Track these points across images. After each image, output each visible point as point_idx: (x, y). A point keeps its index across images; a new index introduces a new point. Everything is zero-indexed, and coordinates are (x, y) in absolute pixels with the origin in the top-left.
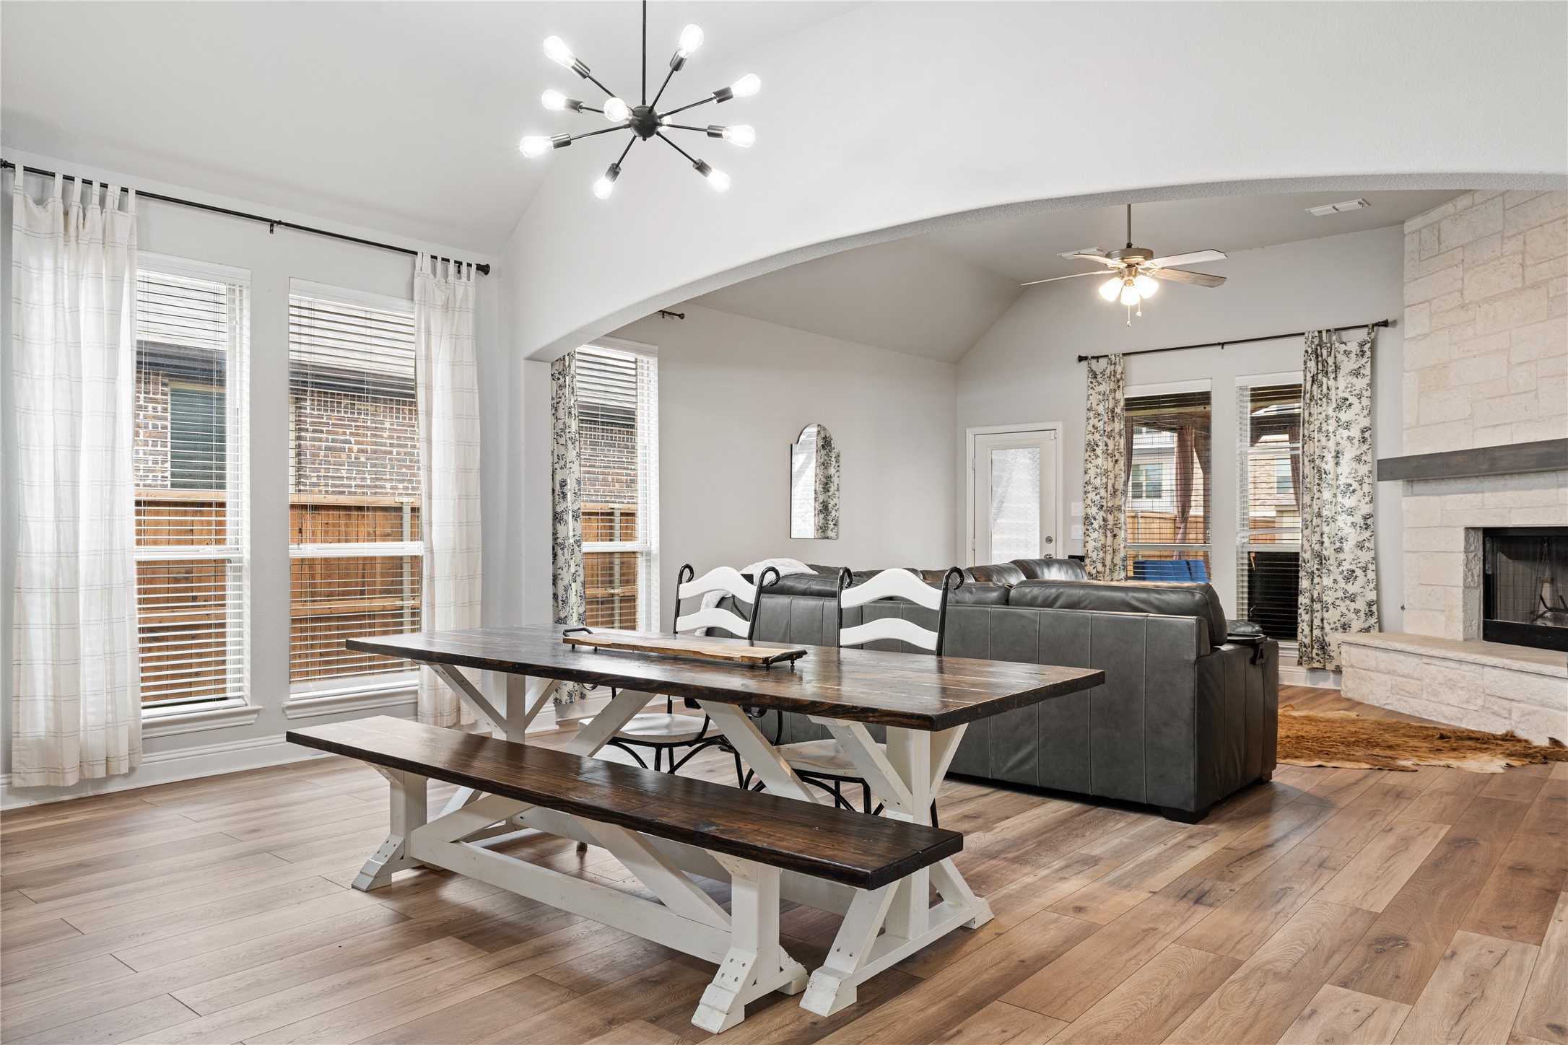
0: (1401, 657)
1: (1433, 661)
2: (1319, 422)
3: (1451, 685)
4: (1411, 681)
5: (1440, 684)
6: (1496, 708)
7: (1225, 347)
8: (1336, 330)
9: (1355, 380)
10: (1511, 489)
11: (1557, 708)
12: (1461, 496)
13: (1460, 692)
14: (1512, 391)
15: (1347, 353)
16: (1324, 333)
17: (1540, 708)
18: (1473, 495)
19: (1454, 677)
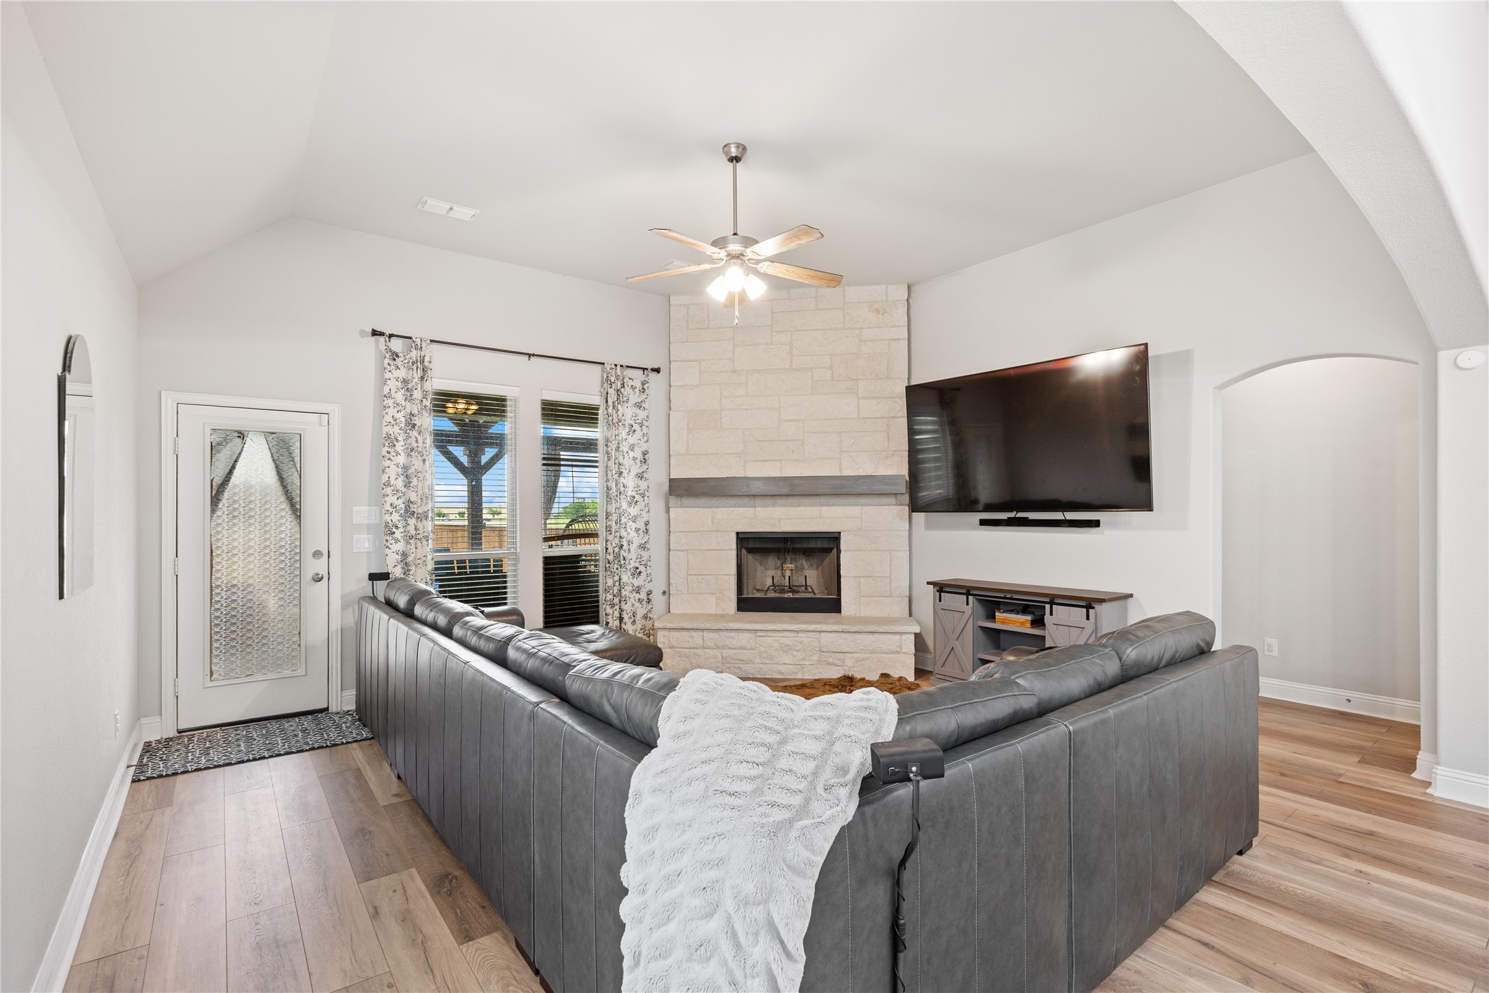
0: (733, 634)
1: (769, 634)
2: (617, 442)
3: (787, 649)
4: (744, 651)
5: (776, 650)
6: (831, 660)
7: (532, 358)
8: (627, 367)
9: (638, 411)
10: (780, 506)
11: (886, 653)
12: (732, 509)
13: (795, 653)
14: (781, 438)
15: (633, 388)
16: (619, 366)
17: (870, 655)
18: (745, 509)
19: (791, 643)
